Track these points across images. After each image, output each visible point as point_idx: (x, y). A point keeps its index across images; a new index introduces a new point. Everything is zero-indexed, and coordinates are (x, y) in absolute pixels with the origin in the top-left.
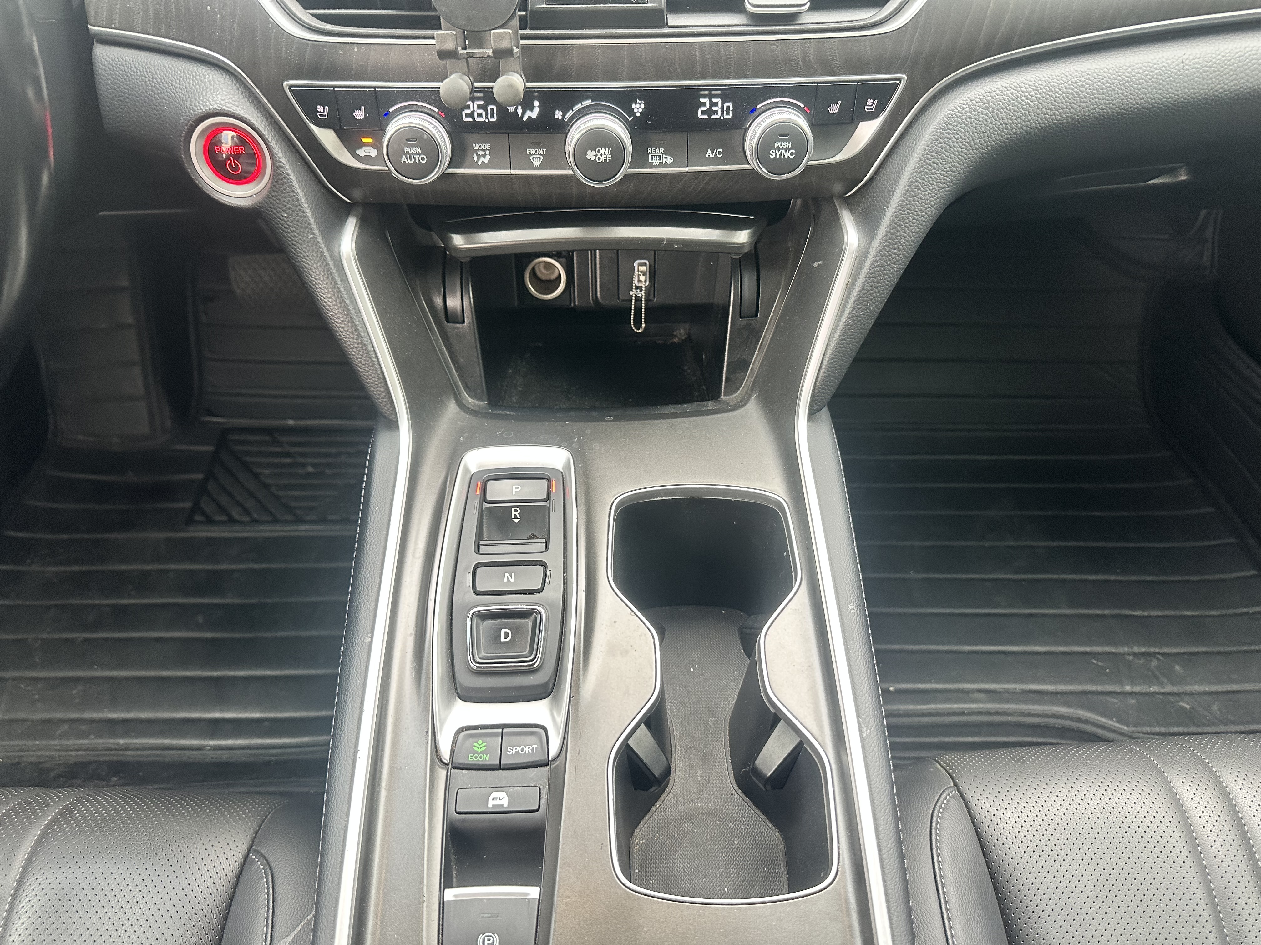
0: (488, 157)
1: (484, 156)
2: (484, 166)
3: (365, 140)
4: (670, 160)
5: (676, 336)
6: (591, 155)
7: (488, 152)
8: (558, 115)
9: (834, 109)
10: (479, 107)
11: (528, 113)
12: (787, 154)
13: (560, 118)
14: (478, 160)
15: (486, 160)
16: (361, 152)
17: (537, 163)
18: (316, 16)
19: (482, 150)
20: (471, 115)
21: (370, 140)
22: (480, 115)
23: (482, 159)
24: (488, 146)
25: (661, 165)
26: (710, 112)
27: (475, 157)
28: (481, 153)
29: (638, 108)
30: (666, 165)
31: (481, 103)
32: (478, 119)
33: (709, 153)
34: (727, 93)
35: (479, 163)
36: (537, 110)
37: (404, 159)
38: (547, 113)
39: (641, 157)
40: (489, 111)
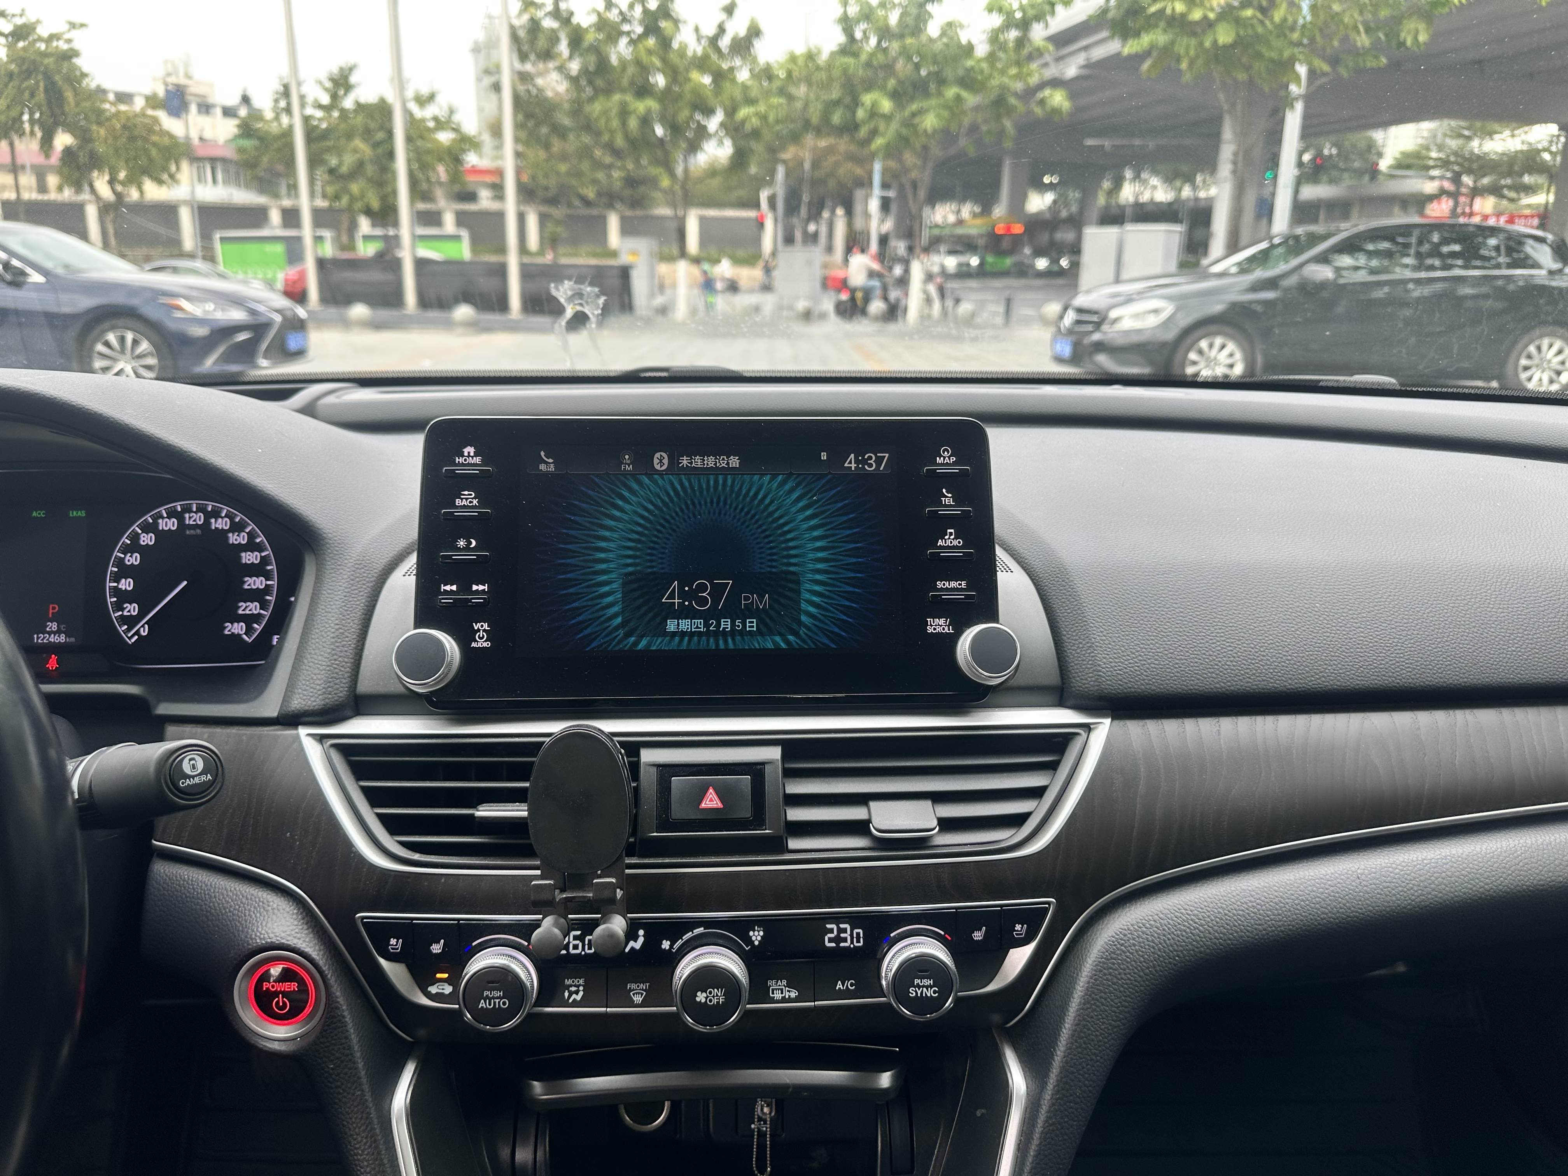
0: (581, 994)
1: (577, 992)
2: (575, 1004)
3: (438, 976)
4: (794, 994)
6: (701, 997)
7: (581, 988)
8: (666, 945)
9: (978, 936)
10: (576, 938)
11: (632, 944)
12: (929, 993)
13: (668, 948)
14: (569, 997)
15: (578, 997)
16: (433, 990)
17: (638, 999)
18: (404, 844)
19: (575, 986)
20: (566, 947)
21: (445, 976)
22: (576, 947)
23: (574, 996)
24: (581, 981)
25: (784, 1000)
26: (838, 940)
27: (566, 994)
28: (573, 989)
29: (757, 936)
30: (790, 1000)
31: (579, 933)
32: (572, 951)
33: (839, 986)
34: (856, 923)
35: (571, 1001)
36: (641, 940)
37: (482, 1004)
38: (652, 942)
39: (760, 991)
40: (587, 942)
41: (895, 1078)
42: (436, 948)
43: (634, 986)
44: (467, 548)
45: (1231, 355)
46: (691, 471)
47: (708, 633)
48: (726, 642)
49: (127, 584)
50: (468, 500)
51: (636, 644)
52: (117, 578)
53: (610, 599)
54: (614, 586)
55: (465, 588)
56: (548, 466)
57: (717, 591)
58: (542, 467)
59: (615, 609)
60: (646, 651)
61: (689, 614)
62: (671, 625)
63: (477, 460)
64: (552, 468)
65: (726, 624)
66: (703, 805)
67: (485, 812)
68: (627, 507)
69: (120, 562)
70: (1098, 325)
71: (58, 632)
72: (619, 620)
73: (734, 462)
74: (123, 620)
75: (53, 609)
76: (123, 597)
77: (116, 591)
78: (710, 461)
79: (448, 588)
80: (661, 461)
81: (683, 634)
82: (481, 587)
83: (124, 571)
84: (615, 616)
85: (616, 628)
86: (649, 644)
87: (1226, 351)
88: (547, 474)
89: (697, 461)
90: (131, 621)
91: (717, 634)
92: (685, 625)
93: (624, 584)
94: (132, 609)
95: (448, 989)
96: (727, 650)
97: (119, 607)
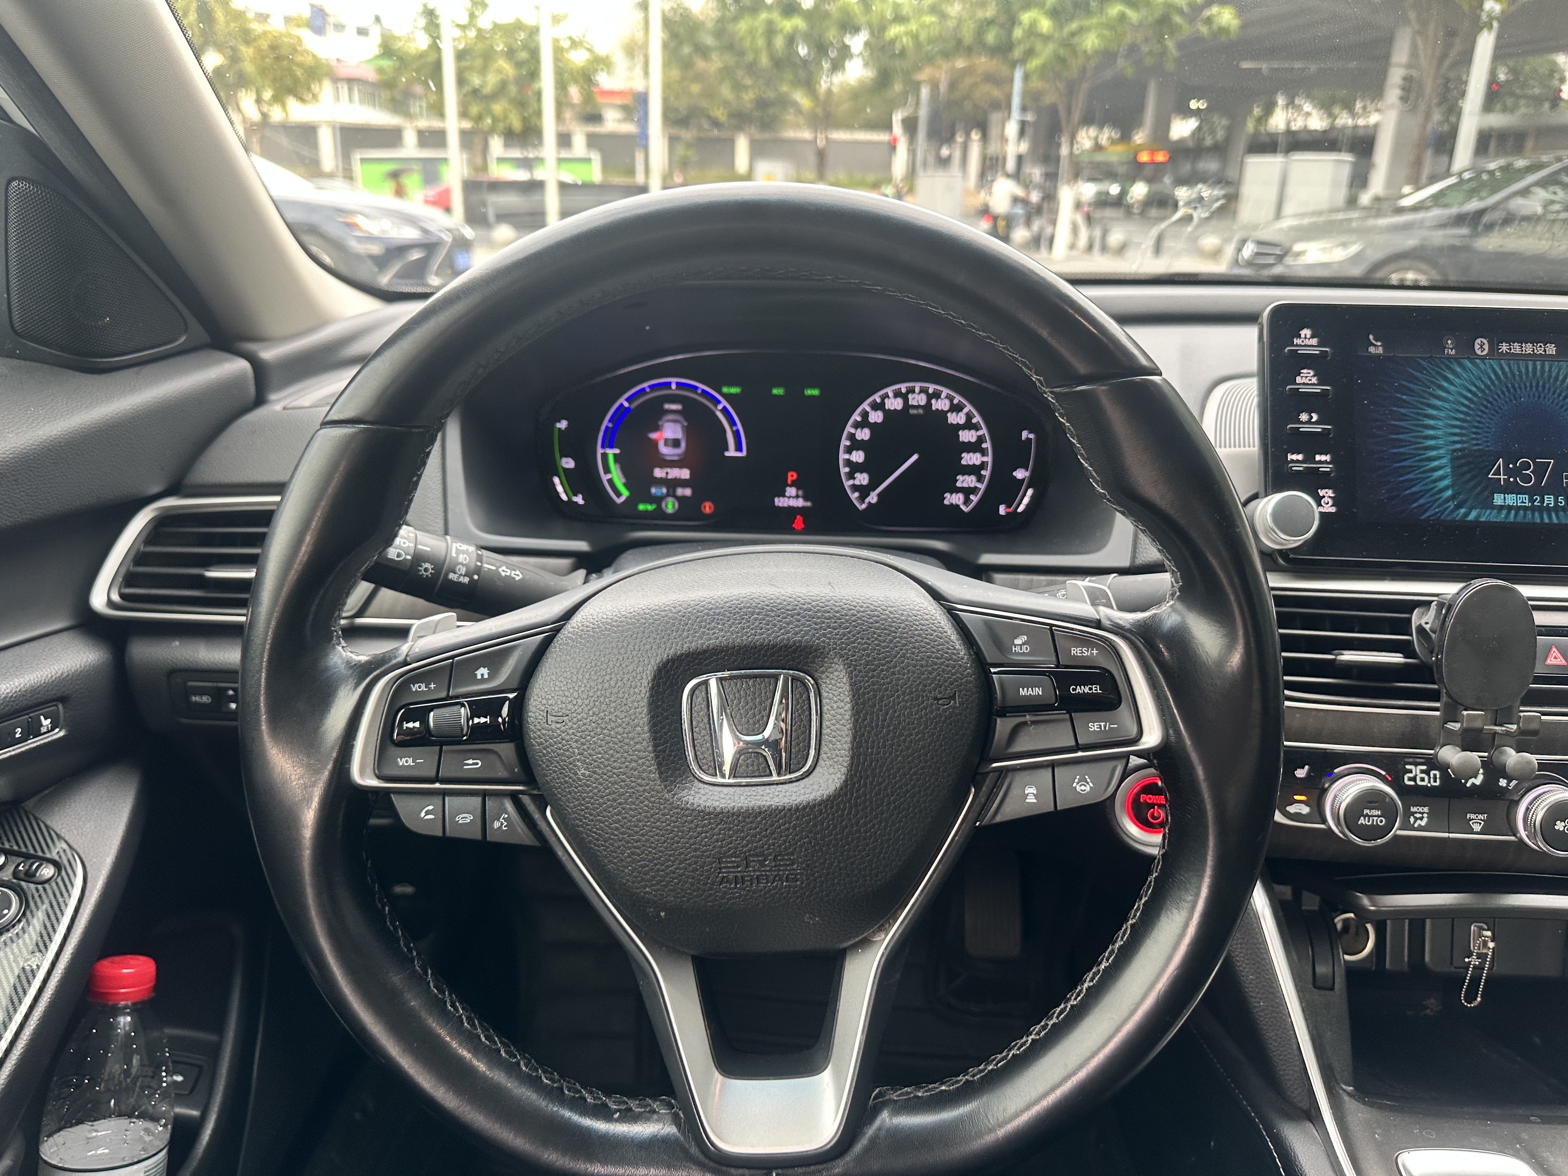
0: (1425, 820)
1: (1421, 819)
2: (1420, 829)
3: (1296, 797)
7: (1425, 815)
8: (1503, 783)
10: (1422, 772)
11: (1472, 780)
13: (1505, 785)
14: (1415, 822)
15: (1424, 823)
16: (1291, 809)
17: (1477, 828)
19: (1420, 813)
20: (1414, 779)
21: (1303, 798)
22: (1423, 780)
23: (1419, 822)
24: (1426, 809)
27: (1412, 820)
28: (1418, 815)
31: (1424, 767)
32: (1420, 783)
35: (1416, 825)
36: (1481, 778)
37: (1362, 821)
38: (1491, 780)
40: (1432, 776)
42: (1301, 773)
43: (1473, 816)
44: (1309, 422)
46: (1509, 356)
47: (1533, 509)
48: (1550, 517)
49: (858, 457)
50: (1307, 379)
51: (1467, 514)
52: (849, 450)
53: (1440, 473)
54: (1444, 461)
55: (1309, 458)
56: (1377, 349)
57: (1540, 470)
58: (1372, 349)
59: (1446, 482)
60: (1476, 522)
61: (1517, 491)
62: (1498, 499)
63: (1314, 341)
64: (1380, 350)
65: (1549, 500)
66: (1549, 662)
67: (1348, 656)
68: (1452, 388)
69: (852, 437)
71: (797, 496)
72: (1449, 493)
73: (1551, 349)
74: (855, 488)
75: (792, 476)
76: (855, 468)
77: (848, 463)
78: (1528, 348)
79: (1295, 457)
80: (1481, 347)
81: (1510, 508)
82: (1323, 458)
83: (856, 444)
84: (1446, 488)
85: (1448, 500)
86: (1479, 516)
88: (1378, 356)
89: (1516, 348)
90: (864, 491)
91: (1541, 509)
92: (1511, 499)
93: (1453, 460)
94: (862, 479)
95: (1305, 810)
96: (1551, 524)
97: (851, 476)
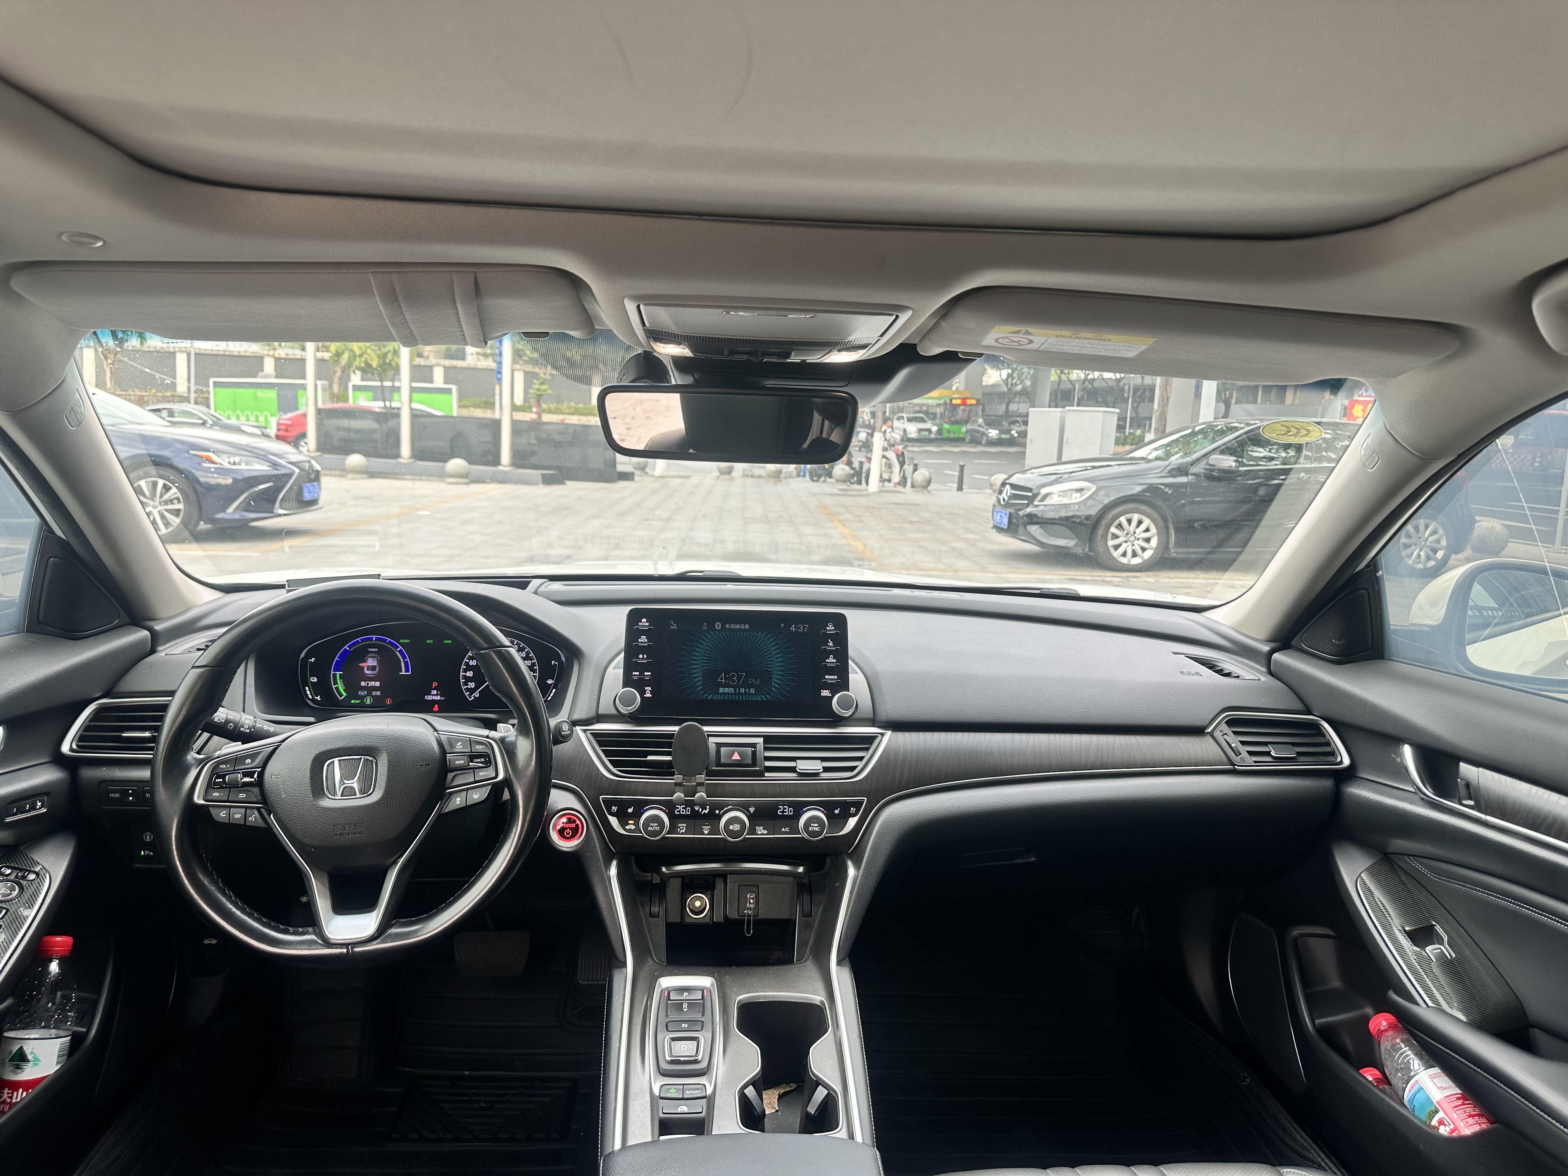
1: (684, 829)
2: (682, 834)
3: (630, 822)
4: (766, 832)
5: (771, 959)
6: (731, 827)
8: (717, 812)
9: (837, 812)
10: (684, 807)
11: (704, 811)
12: (817, 829)
15: (683, 831)
16: (627, 827)
17: (706, 832)
18: (618, 770)
19: (683, 827)
20: (679, 811)
21: (632, 822)
22: (683, 811)
24: (685, 825)
25: (762, 834)
26: (783, 812)
27: (680, 830)
29: (752, 810)
30: (764, 834)
32: (682, 813)
33: (783, 829)
34: (790, 804)
35: (681, 832)
36: (708, 810)
37: (649, 828)
38: (712, 811)
39: (752, 831)
40: (688, 810)
41: (804, 869)
42: (630, 810)
43: (705, 827)
44: (643, 658)
45: (1147, 530)
46: (730, 630)
47: (735, 694)
48: (742, 697)
49: (470, 674)
50: (643, 639)
51: (707, 697)
52: (465, 671)
53: (698, 679)
54: (699, 674)
55: (642, 674)
56: (674, 627)
57: (739, 677)
58: (672, 627)
59: (699, 683)
60: (711, 700)
61: (729, 686)
62: (721, 690)
63: (647, 624)
64: (676, 627)
65: (743, 690)
66: (733, 758)
67: (650, 758)
68: (704, 643)
69: (467, 664)
70: (1031, 500)
71: (437, 695)
72: (701, 687)
73: (747, 627)
74: (468, 690)
75: (435, 684)
76: (468, 680)
77: (465, 677)
78: (737, 626)
79: (636, 673)
80: (718, 626)
81: (726, 694)
82: (648, 674)
83: (469, 668)
84: (699, 686)
85: (700, 690)
86: (712, 697)
87: (1143, 527)
88: (674, 630)
89: (733, 626)
90: (472, 691)
91: (739, 694)
92: (727, 690)
93: (704, 673)
94: (472, 685)
95: (633, 827)
96: (743, 700)
97: (466, 684)
